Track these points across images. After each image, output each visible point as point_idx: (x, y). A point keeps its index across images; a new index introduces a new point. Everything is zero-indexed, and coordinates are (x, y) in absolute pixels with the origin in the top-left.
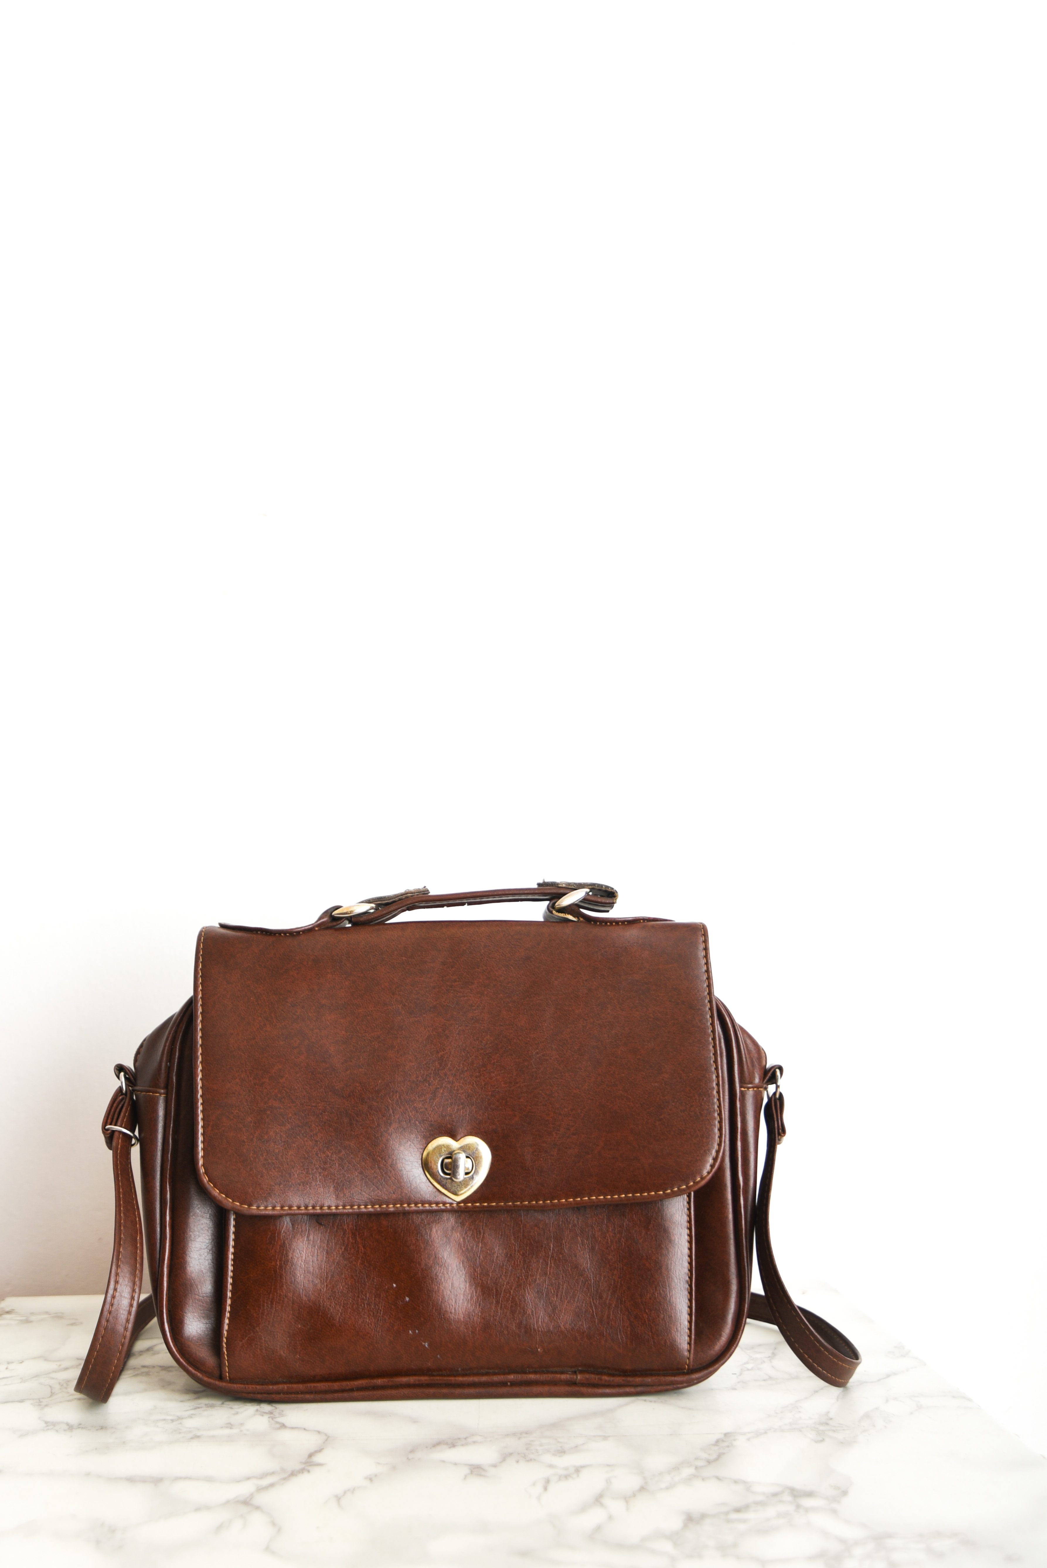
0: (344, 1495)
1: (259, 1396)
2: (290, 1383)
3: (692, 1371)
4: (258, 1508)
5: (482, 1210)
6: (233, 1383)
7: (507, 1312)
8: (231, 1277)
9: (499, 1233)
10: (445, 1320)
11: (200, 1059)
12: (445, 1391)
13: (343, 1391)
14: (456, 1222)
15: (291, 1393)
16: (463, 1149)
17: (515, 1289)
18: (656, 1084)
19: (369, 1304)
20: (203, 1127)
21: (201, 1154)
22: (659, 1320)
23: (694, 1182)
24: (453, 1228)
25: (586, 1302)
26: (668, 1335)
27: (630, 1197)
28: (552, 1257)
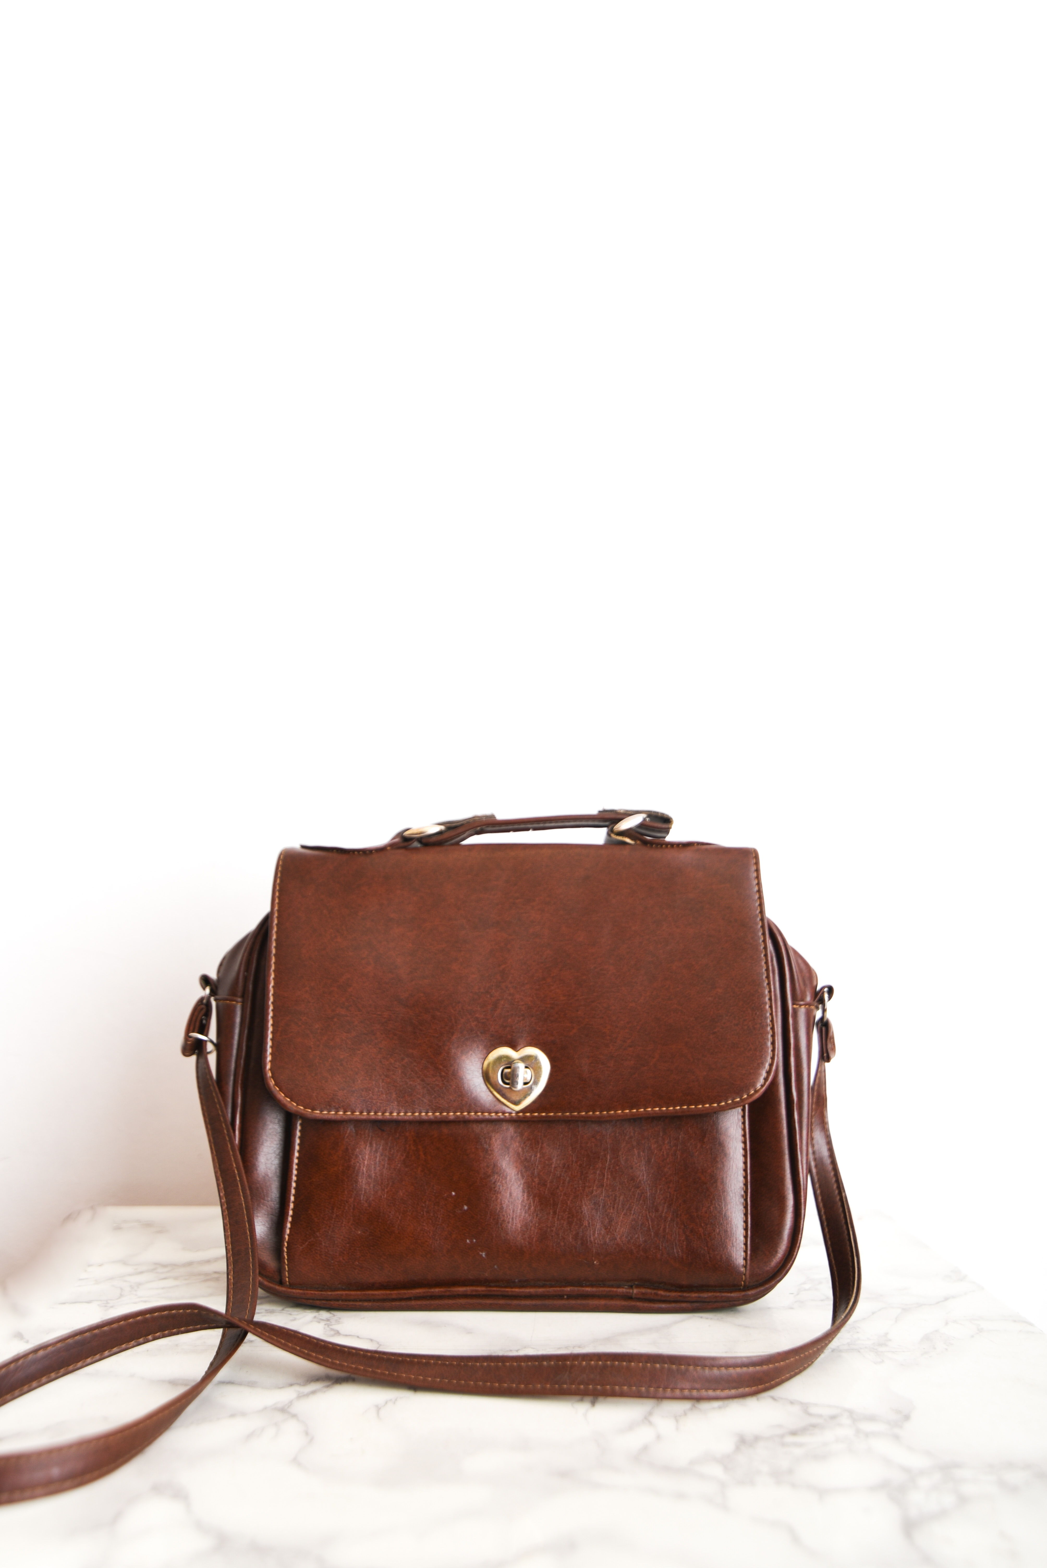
0: (384, 1405)
1: (318, 1302)
2: (350, 1290)
3: (747, 1288)
4: (294, 1416)
5: (541, 1120)
6: (293, 1288)
7: (563, 1223)
8: (295, 1182)
9: (557, 1144)
10: (502, 1229)
11: (273, 968)
12: (502, 1302)
13: (401, 1300)
14: (515, 1132)
15: (349, 1301)
16: (523, 1059)
17: (572, 1200)
18: (710, 999)
19: (428, 1212)
20: (272, 1032)
21: (269, 1058)
22: (715, 1235)
23: (748, 1095)
24: (512, 1137)
25: (643, 1214)
26: (723, 1250)
27: (685, 1109)
28: (609, 1168)
